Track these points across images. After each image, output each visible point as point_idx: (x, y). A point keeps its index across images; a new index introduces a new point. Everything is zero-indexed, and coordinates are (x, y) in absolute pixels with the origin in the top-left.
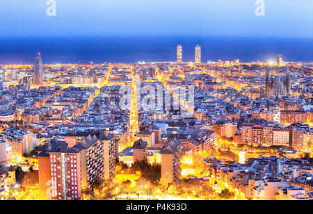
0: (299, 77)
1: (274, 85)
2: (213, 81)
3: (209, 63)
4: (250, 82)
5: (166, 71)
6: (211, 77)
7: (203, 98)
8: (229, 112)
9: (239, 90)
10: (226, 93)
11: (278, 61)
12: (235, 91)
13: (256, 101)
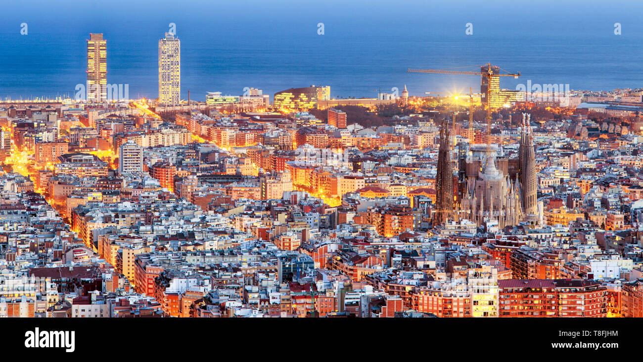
0: (567, 150)
1: (471, 182)
2: (230, 171)
3: (215, 99)
4: (376, 172)
5: (45, 136)
6: (224, 156)
7: (192, 235)
8: (296, 287)
9: (333, 203)
10: (283, 217)
11: (485, 89)
12: (318, 208)
13: (400, 246)
